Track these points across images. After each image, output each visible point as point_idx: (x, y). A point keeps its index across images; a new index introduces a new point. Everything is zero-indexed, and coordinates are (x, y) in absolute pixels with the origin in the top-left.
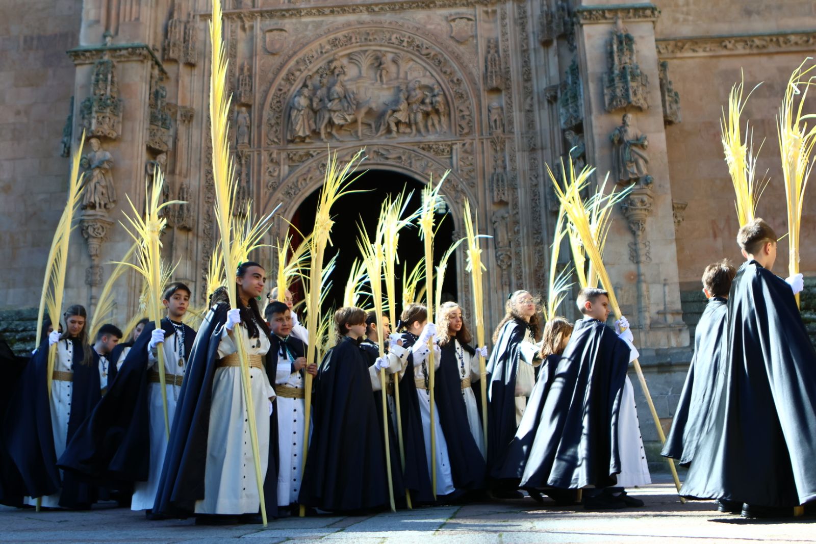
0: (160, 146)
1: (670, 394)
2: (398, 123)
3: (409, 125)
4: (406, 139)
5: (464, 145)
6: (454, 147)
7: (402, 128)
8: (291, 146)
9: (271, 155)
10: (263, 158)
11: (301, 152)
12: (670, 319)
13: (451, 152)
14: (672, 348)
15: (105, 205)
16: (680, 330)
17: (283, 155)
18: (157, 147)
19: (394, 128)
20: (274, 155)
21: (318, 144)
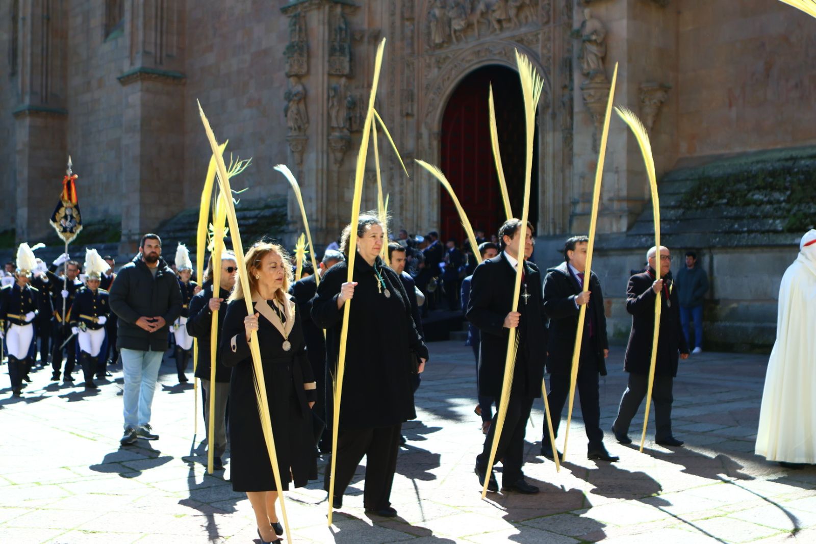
0: (340, 72)
1: (606, 276)
2: (499, 21)
3: (509, 20)
4: (507, 34)
5: (544, 33)
6: (540, 36)
7: (505, 25)
8: (438, 52)
9: (425, 60)
10: (420, 64)
11: (443, 56)
12: (616, 205)
13: (537, 41)
14: (614, 233)
15: (299, 128)
16: (620, 217)
17: (433, 60)
18: (338, 73)
19: (496, 26)
20: (427, 61)
21: (453, 47)
